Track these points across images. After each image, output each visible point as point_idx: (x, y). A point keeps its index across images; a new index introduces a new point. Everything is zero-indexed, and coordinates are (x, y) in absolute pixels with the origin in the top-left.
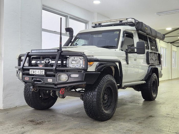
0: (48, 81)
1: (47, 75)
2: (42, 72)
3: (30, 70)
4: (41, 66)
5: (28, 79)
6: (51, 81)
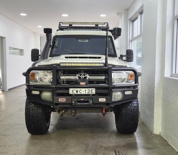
0: (100, 101)
1: (99, 94)
2: (91, 91)
3: (71, 89)
4: (82, 84)
5: (65, 101)
6: (104, 101)
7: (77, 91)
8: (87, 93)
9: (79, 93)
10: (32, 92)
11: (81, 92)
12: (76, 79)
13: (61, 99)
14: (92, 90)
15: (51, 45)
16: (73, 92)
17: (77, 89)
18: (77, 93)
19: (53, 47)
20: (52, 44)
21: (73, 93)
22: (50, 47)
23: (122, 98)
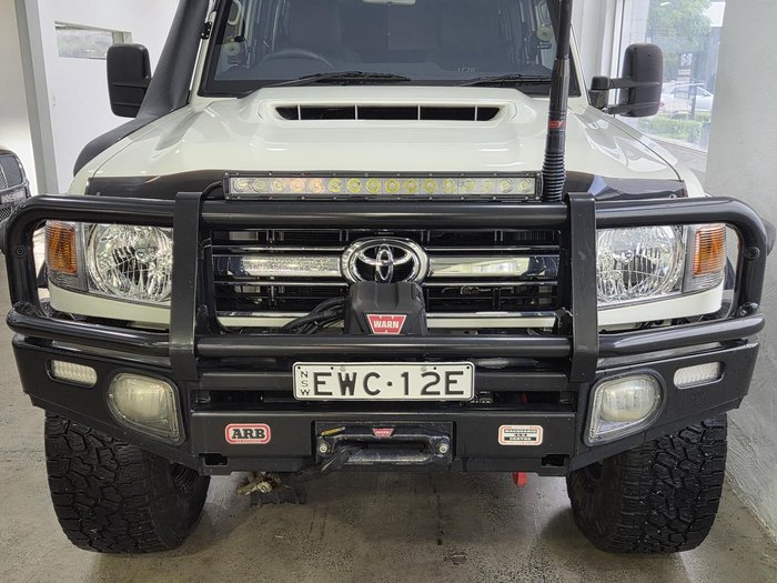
0: (502, 441)
2: (448, 382)
3: (303, 369)
4: (386, 324)
5: (267, 438)
6: (533, 443)
7: (347, 384)
8: (415, 394)
9: (360, 394)
10: (51, 367)
11: (372, 389)
12: (343, 279)
13: (241, 428)
14: (451, 378)
15: (208, 25)
16: (321, 388)
17: (350, 369)
18: (348, 396)
19: (219, 34)
20: (211, 17)
21: (317, 393)
22: (205, 38)
23: (654, 414)
